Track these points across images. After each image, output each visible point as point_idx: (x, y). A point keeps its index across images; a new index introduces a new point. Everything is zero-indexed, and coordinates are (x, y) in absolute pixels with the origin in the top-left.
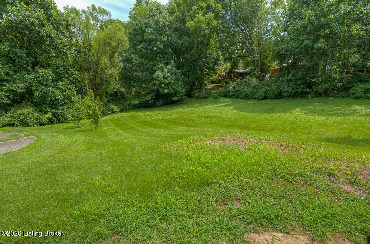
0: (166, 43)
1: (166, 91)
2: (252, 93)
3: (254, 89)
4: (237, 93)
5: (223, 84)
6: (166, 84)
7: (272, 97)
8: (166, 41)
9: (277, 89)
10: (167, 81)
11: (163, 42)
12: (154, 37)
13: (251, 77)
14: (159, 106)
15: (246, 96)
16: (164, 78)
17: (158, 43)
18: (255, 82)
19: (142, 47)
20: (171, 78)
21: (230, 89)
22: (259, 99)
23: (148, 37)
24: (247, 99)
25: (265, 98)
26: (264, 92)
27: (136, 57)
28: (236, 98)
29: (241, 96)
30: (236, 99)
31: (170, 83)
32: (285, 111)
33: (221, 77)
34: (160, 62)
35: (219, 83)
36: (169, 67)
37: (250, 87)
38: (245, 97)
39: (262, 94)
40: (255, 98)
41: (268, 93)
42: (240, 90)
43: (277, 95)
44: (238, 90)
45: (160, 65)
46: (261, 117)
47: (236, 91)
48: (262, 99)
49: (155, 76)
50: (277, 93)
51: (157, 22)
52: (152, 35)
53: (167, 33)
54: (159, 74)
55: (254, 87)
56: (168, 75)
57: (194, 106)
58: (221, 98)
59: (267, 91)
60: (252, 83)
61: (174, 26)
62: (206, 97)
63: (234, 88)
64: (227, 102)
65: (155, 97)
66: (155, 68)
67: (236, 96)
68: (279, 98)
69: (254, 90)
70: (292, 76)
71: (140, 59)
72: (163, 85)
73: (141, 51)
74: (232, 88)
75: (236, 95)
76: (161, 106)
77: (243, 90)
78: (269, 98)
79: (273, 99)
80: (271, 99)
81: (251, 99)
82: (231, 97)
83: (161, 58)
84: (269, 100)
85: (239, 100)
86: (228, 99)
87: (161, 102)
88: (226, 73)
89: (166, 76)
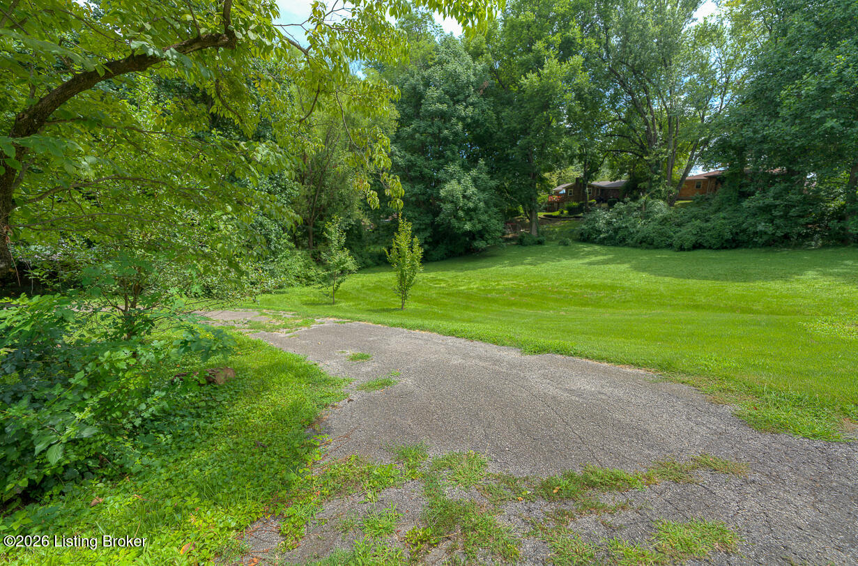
0: (469, 120)
1: (468, 227)
2: (662, 234)
3: (664, 225)
4: (620, 234)
5: (562, 213)
6: (468, 211)
7: (714, 244)
8: (467, 117)
9: (728, 227)
10: (471, 205)
11: (463, 119)
12: (444, 107)
13: (652, 198)
14: (438, 260)
15: (645, 242)
16: (464, 197)
17: (454, 120)
18: (664, 210)
19: (414, 129)
20: (477, 198)
21: (601, 224)
22: (681, 249)
23: (433, 108)
24: (647, 248)
25: (697, 246)
26: (694, 232)
27: (399, 151)
28: (615, 245)
29: (629, 241)
30: (617, 248)
31: (475, 210)
32: (784, 277)
33: (555, 198)
34: (453, 160)
35: (551, 211)
36: (474, 172)
37: (653, 220)
38: (641, 243)
39: (688, 237)
40: (670, 246)
41: (704, 236)
42: (626, 227)
43: (726, 241)
44: (623, 228)
45: (452, 168)
46: (735, 289)
47: (616, 231)
48: (689, 250)
49: (442, 193)
50: (728, 236)
51: (454, 76)
52: (441, 103)
53: (471, 100)
54: (452, 187)
55: (663, 221)
56: (472, 190)
57: (525, 262)
58: (577, 245)
59: (701, 231)
60: (657, 213)
61: (485, 84)
62: (540, 243)
63: (609, 223)
64: (596, 253)
65: (430, 240)
66: (441, 175)
67: (616, 240)
68: (731, 248)
69: (666, 228)
70: (775, 198)
71: (408, 156)
72: (461, 213)
73: (412, 137)
74: (604, 221)
75: (617, 237)
76: (442, 259)
77: (635, 227)
78: (704, 248)
79: (718, 249)
80: (710, 248)
81: (657, 248)
82: (602, 242)
83: (453, 153)
84: (708, 251)
85: (626, 249)
86: (597, 247)
87: (442, 249)
88: (567, 189)
89: (469, 192)
